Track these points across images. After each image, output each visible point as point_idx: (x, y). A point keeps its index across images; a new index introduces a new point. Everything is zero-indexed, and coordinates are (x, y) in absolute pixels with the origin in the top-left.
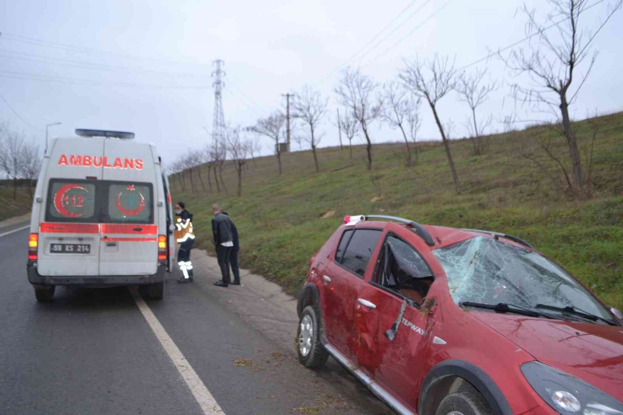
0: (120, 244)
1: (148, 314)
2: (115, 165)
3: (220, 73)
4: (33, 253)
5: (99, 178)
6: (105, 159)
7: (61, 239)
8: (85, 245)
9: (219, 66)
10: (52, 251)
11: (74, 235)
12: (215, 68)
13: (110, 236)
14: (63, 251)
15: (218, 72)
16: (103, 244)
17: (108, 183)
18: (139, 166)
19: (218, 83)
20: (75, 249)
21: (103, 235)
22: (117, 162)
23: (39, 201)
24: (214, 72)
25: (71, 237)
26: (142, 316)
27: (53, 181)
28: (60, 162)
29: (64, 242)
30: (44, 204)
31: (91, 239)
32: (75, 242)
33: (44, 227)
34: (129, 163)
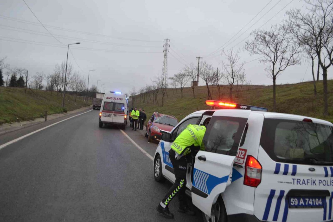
0: (117, 116)
1: (122, 131)
2: (117, 99)
3: (167, 45)
4: (100, 117)
5: (114, 102)
6: (115, 98)
7: (106, 114)
8: (110, 116)
9: (167, 42)
10: (104, 116)
11: (108, 113)
12: (165, 43)
13: (115, 114)
14: (106, 116)
15: (166, 45)
16: (114, 116)
17: (116, 103)
19: (166, 50)
20: (108, 116)
21: (114, 114)
22: (118, 99)
23: (102, 106)
24: (164, 45)
25: (107, 114)
26: (121, 132)
27: (105, 102)
28: (107, 98)
29: (106, 115)
30: (103, 107)
31: (111, 114)
32: (108, 115)
33: (103, 111)
34: (120, 99)
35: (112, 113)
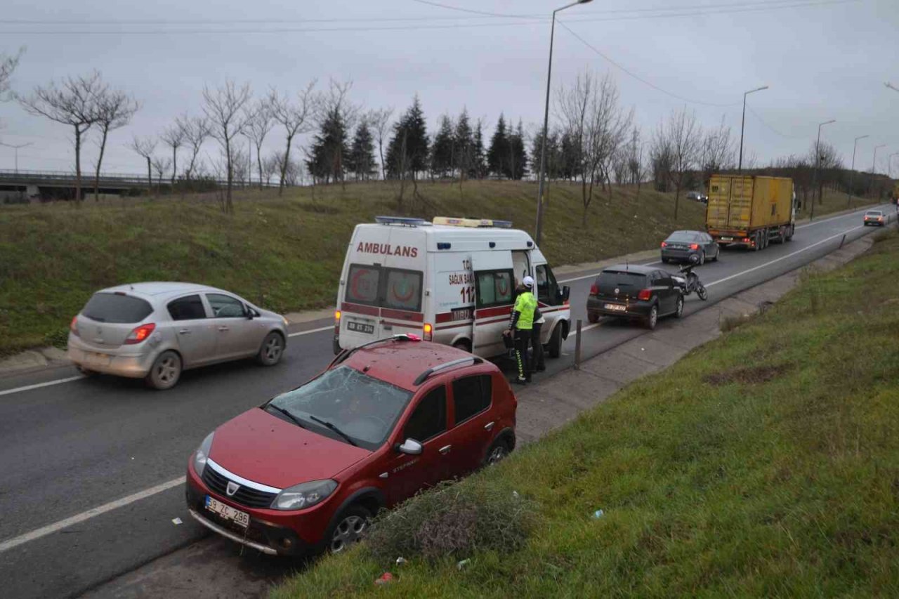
5: (383, 265)
6: (389, 248)
7: (355, 318)
8: (370, 326)
10: (349, 329)
11: (364, 316)
13: (387, 320)
14: (355, 329)
16: (381, 327)
17: (389, 270)
18: (414, 254)
20: (364, 329)
21: (382, 319)
22: (398, 252)
23: (343, 284)
25: (362, 318)
27: (352, 267)
29: (357, 321)
30: (345, 285)
31: (373, 321)
32: (364, 323)
33: (345, 308)
34: (406, 252)
35: (376, 314)
